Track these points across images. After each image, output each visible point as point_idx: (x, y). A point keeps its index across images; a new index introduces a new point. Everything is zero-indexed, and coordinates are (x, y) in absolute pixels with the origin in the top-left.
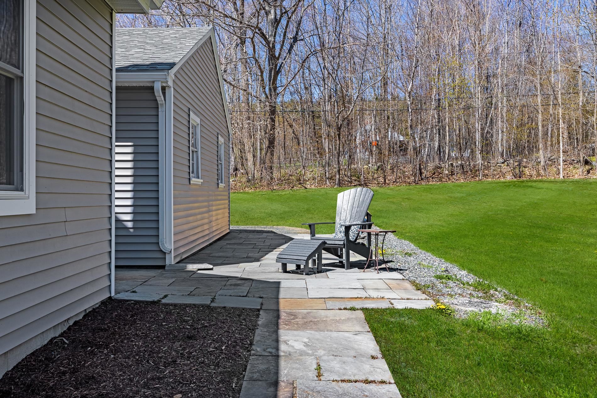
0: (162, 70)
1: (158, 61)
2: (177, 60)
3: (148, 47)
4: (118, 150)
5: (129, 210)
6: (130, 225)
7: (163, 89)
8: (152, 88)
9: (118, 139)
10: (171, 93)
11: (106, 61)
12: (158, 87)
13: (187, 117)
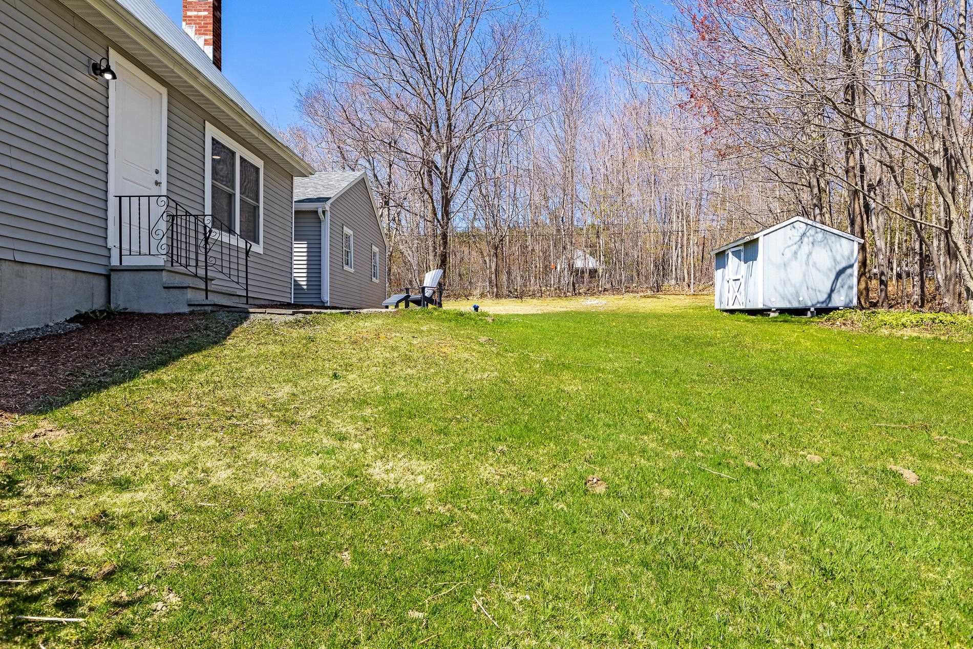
0: (323, 201)
1: (322, 196)
2: (332, 196)
3: (319, 187)
4: (295, 246)
5: (305, 279)
6: (305, 287)
7: (324, 212)
8: (317, 212)
9: (295, 240)
10: (328, 214)
11: (289, 198)
12: (320, 211)
13: (341, 229)
